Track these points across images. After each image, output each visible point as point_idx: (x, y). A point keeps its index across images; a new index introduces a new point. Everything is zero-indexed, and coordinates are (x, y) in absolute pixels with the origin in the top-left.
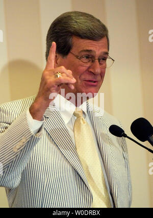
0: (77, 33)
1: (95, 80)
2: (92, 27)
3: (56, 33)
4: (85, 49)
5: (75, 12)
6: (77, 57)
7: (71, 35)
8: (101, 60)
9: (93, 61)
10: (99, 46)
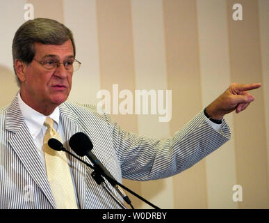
0: (38, 39)
1: (61, 85)
2: (53, 31)
3: (19, 41)
4: (48, 54)
5: (38, 19)
6: (40, 63)
7: (33, 42)
8: (66, 64)
9: (58, 66)
10: (63, 50)
